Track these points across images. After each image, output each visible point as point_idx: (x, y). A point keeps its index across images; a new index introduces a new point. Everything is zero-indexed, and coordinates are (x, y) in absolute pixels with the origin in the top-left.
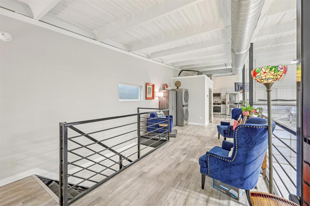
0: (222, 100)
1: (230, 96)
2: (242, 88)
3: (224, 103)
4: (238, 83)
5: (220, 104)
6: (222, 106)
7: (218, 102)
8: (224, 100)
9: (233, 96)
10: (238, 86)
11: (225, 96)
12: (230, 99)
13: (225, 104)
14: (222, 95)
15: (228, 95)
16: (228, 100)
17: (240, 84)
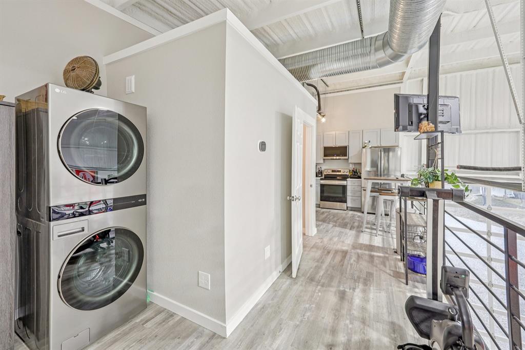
0: (351, 167)
1: (372, 153)
2: (427, 116)
3: (356, 175)
4: (406, 97)
5: (344, 178)
6: (350, 183)
7: (340, 171)
8: (357, 167)
9: (383, 153)
10: (410, 106)
11: (360, 155)
12: (374, 164)
13: (360, 177)
14: (352, 152)
15: (369, 151)
16: (366, 168)
17: (416, 101)
